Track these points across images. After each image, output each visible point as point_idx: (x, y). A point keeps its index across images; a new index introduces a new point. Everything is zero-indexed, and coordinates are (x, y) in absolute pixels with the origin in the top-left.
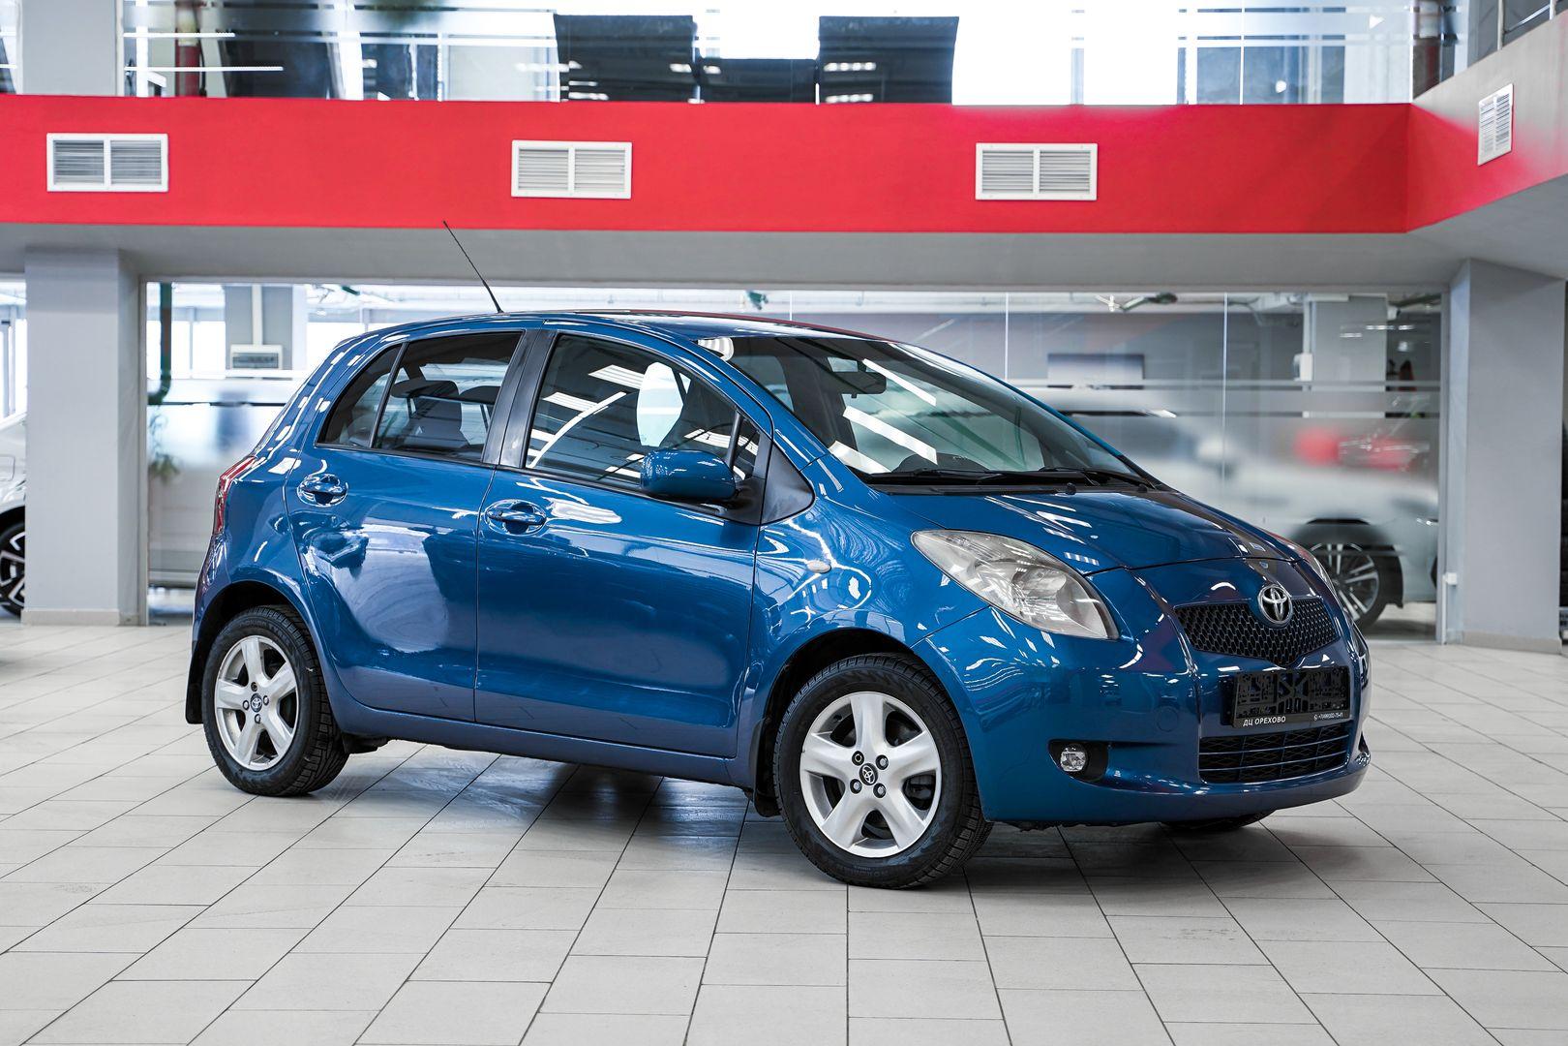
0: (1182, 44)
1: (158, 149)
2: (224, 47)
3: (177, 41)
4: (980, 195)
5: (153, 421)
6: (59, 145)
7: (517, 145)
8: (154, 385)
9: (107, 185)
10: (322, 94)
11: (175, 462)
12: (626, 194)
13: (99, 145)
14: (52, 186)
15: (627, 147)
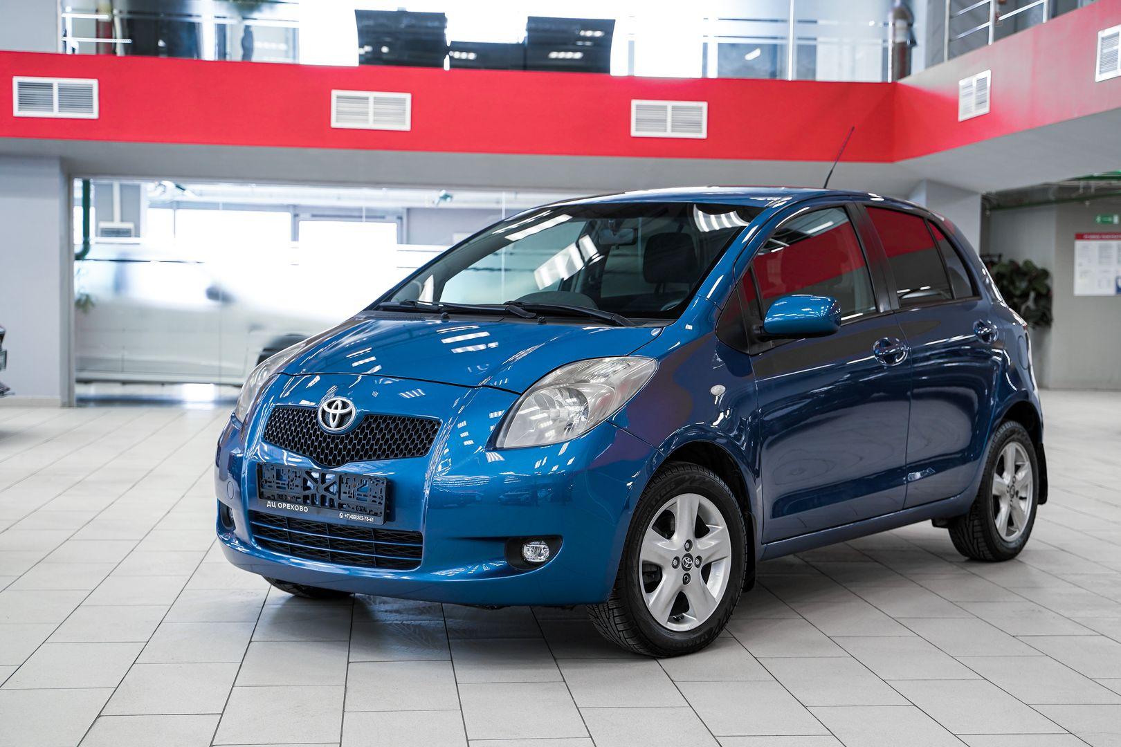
0: (705, 40)
1: (90, 89)
2: (125, 23)
3: (97, 19)
4: (634, 133)
5: (79, 271)
6: (21, 85)
7: (335, 93)
8: (78, 248)
9: (56, 113)
10: (192, 56)
11: (93, 299)
12: (407, 127)
13: (50, 86)
14: (17, 112)
15: (407, 97)
